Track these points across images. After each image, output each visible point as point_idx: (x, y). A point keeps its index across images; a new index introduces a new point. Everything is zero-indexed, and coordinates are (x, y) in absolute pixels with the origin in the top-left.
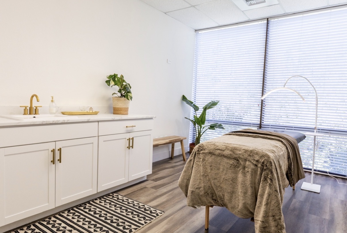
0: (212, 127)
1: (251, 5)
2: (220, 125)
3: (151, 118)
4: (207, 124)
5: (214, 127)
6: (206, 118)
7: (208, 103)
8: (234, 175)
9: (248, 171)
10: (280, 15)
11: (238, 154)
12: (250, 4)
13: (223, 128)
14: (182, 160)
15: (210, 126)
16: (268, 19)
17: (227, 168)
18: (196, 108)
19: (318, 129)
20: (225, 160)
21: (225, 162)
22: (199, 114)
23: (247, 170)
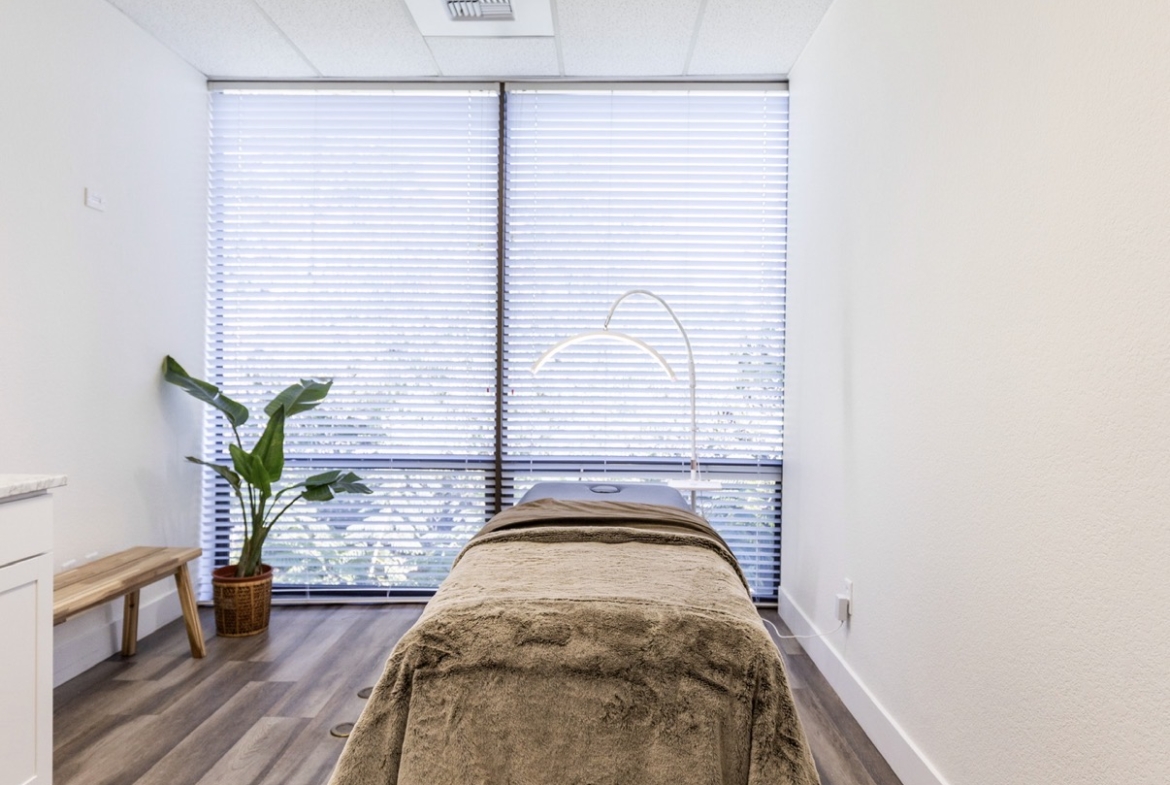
0: (317, 490)
1: (461, 17)
2: (351, 477)
3: (38, 493)
4: (292, 477)
5: (324, 487)
6: (285, 450)
7: (285, 388)
8: (626, 755)
9: (694, 727)
10: (545, 77)
11: (636, 651)
12: (460, 14)
13: (363, 489)
14: (185, 656)
15: (308, 487)
16: (502, 85)
17: (590, 727)
18: (236, 414)
19: (701, 464)
20: (577, 689)
21: (577, 700)
22: (250, 435)
23: (690, 721)
